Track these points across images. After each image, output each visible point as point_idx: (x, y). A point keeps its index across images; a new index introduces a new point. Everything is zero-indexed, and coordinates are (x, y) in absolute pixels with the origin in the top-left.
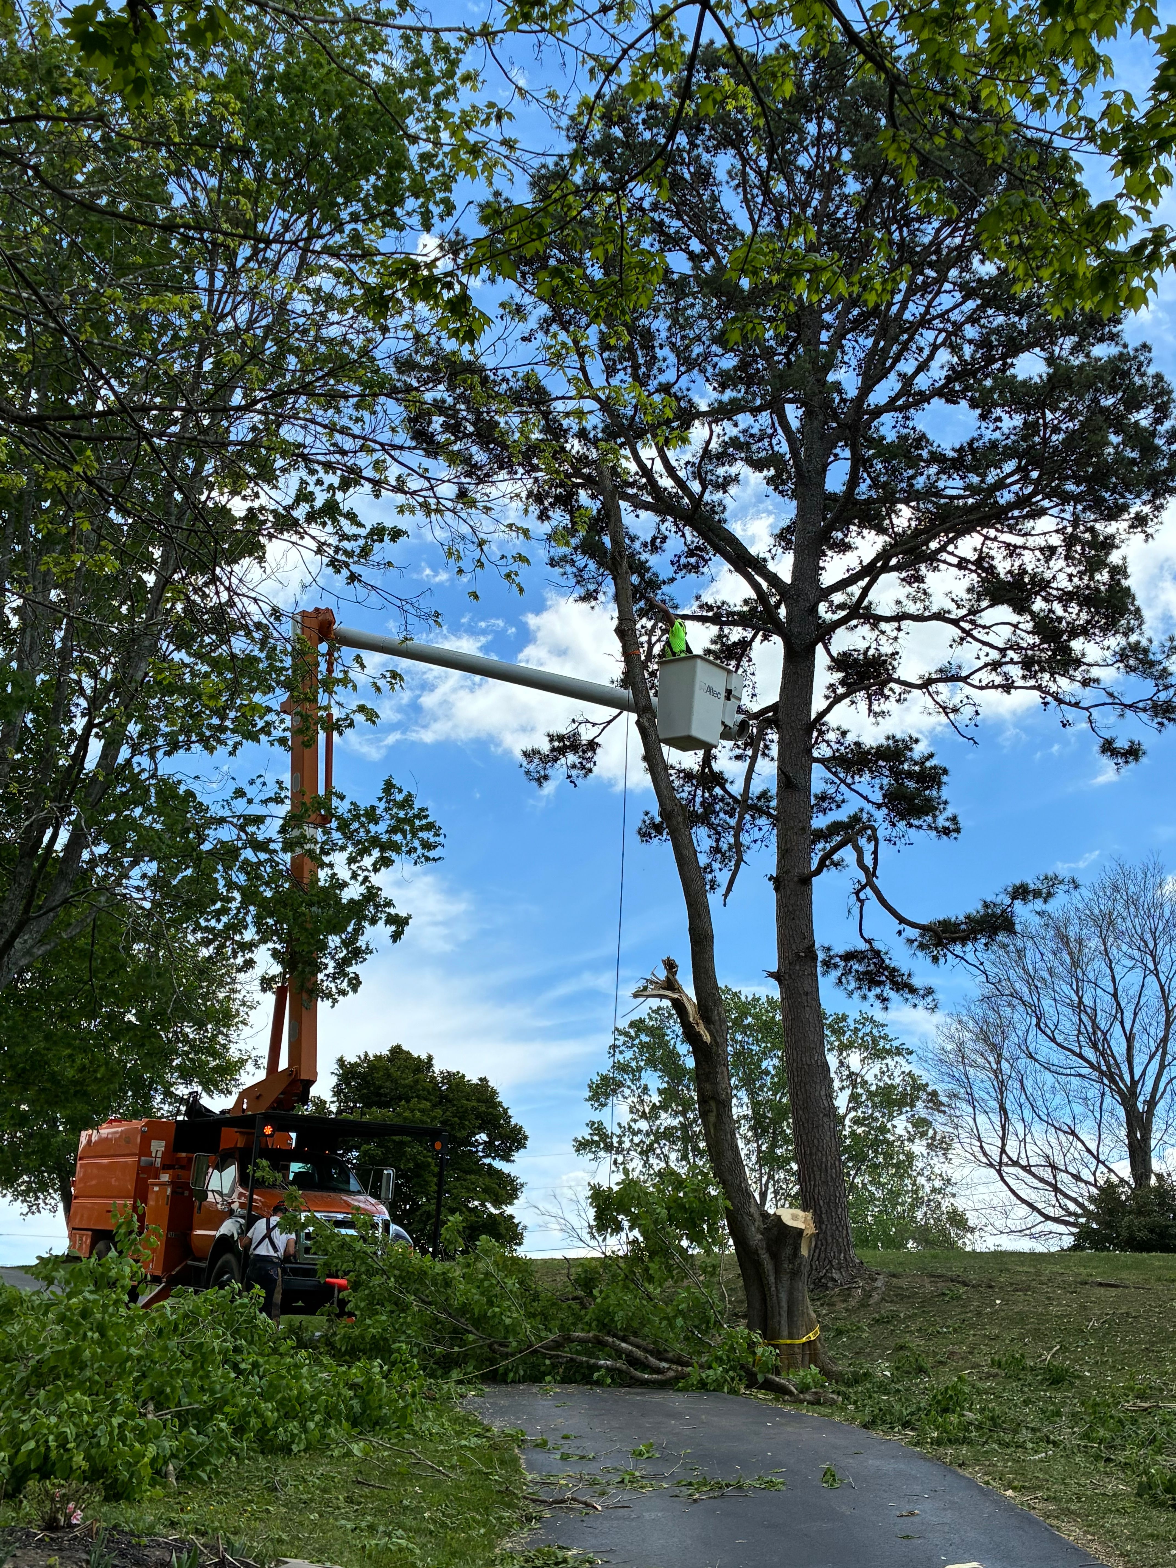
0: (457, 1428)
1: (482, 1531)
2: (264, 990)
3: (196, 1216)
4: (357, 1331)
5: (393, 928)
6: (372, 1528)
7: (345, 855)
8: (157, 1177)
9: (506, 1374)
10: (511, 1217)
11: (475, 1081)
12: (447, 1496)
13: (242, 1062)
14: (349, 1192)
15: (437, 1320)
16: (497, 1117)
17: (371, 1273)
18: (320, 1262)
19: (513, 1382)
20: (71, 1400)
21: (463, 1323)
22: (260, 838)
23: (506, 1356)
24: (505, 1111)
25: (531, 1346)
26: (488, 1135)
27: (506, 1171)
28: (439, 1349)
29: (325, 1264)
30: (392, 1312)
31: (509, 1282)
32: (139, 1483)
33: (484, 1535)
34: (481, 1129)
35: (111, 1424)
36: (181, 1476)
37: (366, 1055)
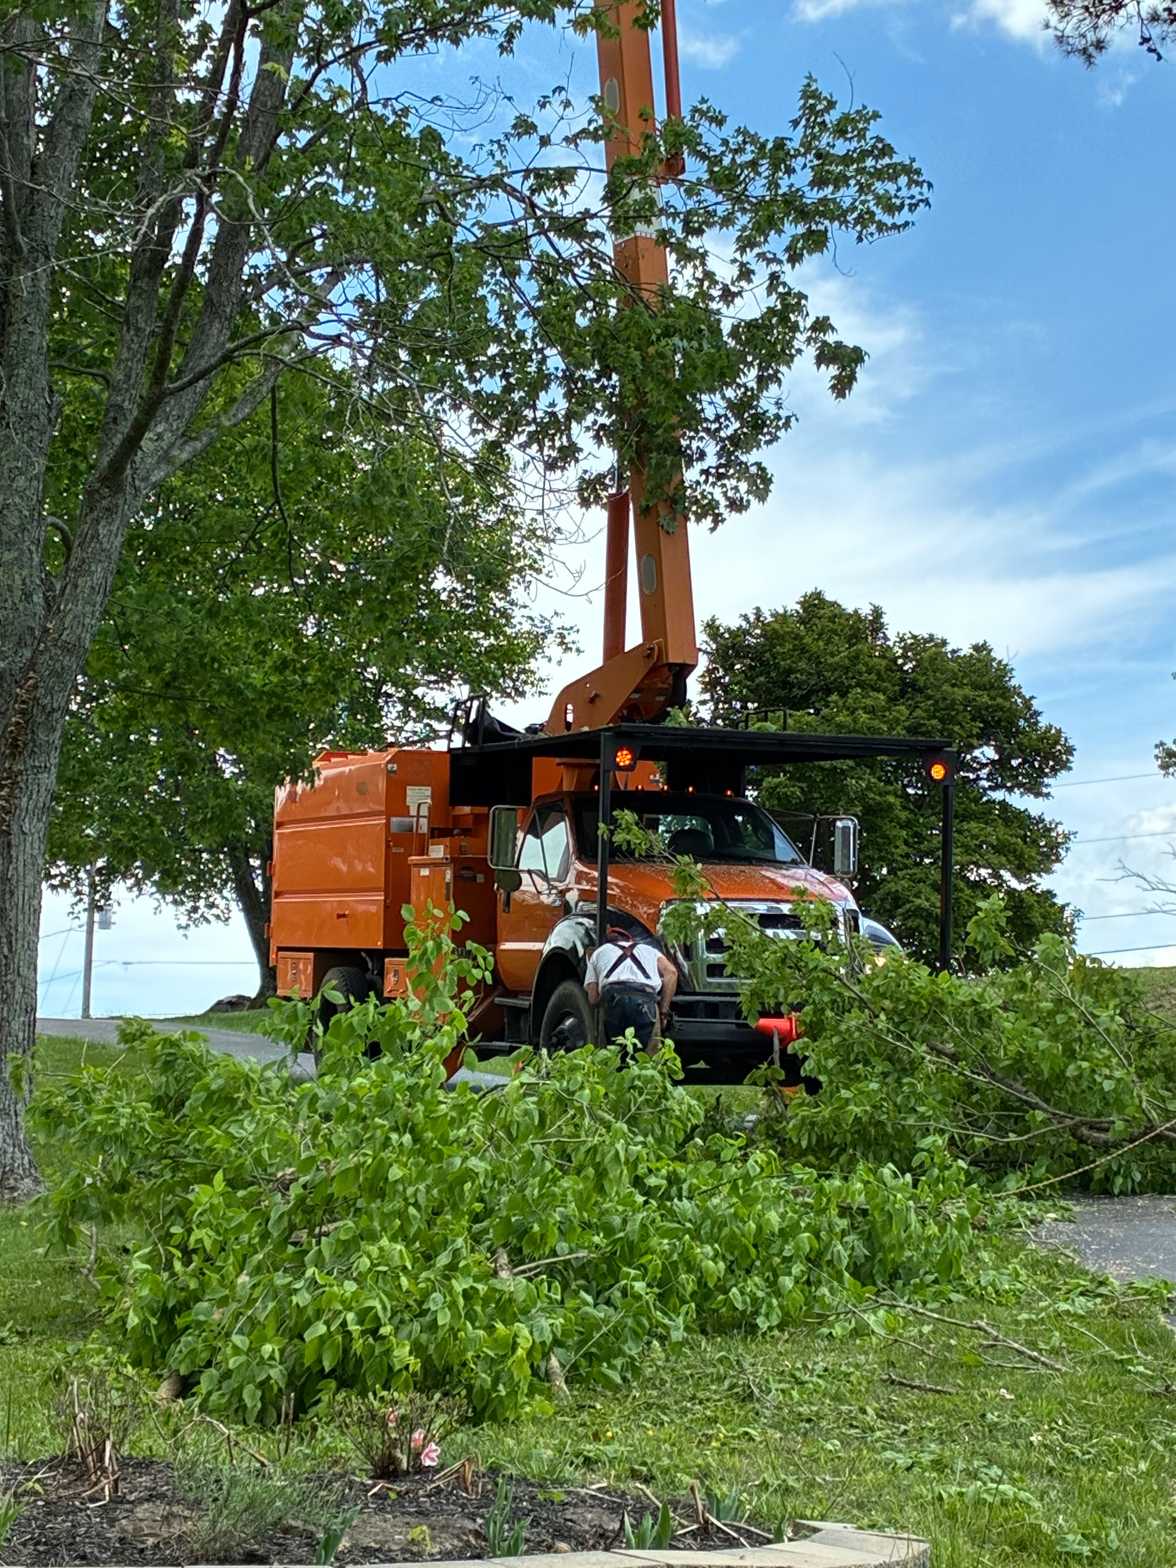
0: (1044, 1279)
1: (1143, 1466)
2: (585, 503)
3: (502, 917)
4: (826, 1112)
5: (834, 370)
6: (939, 1465)
7: (733, 233)
8: (423, 851)
9: (1108, 1178)
10: (1049, 894)
11: (966, 651)
12: (1062, 1403)
13: (537, 641)
14: (777, 864)
15: (970, 1088)
16: (1012, 716)
17: (842, 1008)
18: (745, 991)
19: (1122, 1193)
20: (374, 1250)
21: (1018, 1090)
22: (569, 212)
23: (1106, 1148)
24: (1028, 704)
25: (1152, 1128)
26: (998, 749)
27: (1034, 813)
28: (980, 1139)
29: (753, 993)
30: (885, 1075)
31: (1104, 1015)
32: (513, 1392)
33: (1148, 1473)
34: (984, 737)
35: (451, 1290)
36: (573, 1377)
37: (758, 612)
